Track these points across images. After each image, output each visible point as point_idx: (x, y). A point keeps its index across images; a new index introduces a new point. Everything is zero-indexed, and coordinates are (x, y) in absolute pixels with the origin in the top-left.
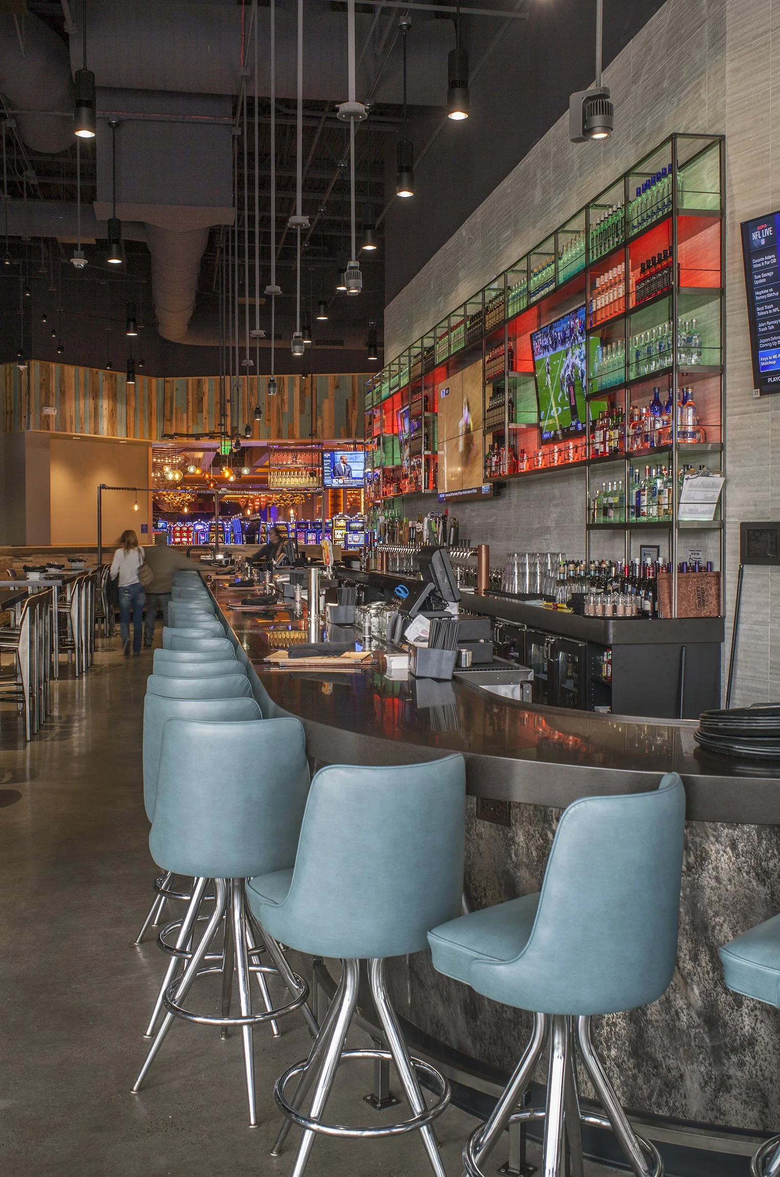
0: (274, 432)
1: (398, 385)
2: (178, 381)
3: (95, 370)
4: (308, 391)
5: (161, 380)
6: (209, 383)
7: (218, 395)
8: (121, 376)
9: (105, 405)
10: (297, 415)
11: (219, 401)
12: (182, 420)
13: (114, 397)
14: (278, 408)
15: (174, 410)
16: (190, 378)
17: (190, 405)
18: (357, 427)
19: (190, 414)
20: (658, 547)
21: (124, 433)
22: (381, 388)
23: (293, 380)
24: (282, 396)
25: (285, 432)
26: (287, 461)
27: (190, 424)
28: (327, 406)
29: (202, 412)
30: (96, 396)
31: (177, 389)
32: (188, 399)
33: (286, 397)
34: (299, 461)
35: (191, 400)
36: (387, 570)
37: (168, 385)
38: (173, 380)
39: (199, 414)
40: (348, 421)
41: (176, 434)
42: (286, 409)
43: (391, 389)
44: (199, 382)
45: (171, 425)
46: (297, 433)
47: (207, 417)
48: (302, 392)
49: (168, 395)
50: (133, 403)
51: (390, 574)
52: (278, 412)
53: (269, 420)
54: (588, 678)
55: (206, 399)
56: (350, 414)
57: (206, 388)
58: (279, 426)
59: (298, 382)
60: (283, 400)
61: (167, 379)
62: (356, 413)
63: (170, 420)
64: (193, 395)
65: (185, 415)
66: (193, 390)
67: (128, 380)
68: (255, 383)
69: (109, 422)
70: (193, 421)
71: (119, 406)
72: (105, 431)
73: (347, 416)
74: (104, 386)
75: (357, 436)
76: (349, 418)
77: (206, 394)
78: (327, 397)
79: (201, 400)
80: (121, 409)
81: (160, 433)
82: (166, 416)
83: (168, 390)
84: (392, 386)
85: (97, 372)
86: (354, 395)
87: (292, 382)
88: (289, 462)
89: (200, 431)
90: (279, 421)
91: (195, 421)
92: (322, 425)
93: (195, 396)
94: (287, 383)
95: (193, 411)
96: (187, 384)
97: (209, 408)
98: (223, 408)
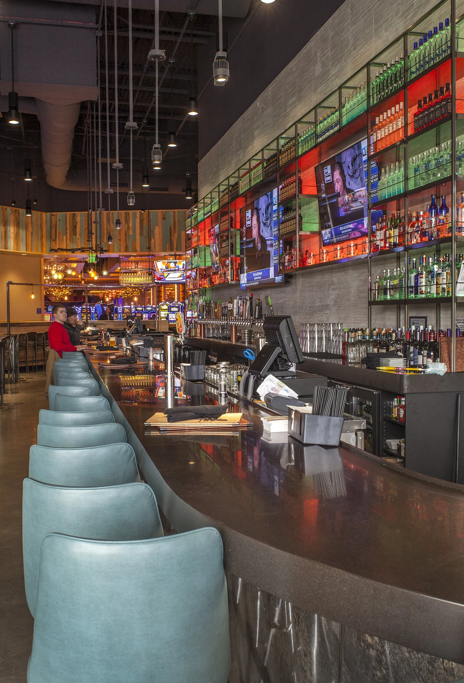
0: (123, 248)
1: (211, 211)
2: (60, 215)
3: (5, 207)
4: (145, 221)
5: (49, 214)
6: (80, 216)
7: (87, 224)
8: (22, 211)
9: (12, 230)
10: (138, 237)
11: (87, 227)
12: (63, 240)
13: (18, 225)
14: (126, 232)
15: (57, 234)
16: (68, 213)
17: (68, 230)
18: (177, 244)
19: (68, 236)
20: (426, 318)
21: (24, 248)
22: (198, 214)
23: (135, 214)
24: (128, 224)
25: (130, 248)
26: (131, 267)
27: (68, 242)
28: (157, 231)
29: (76, 235)
30: (5, 224)
31: (59, 220)
32: (66, 226)
33: (131, 225)
34: (139, 266)
35: (68, 227)
36: (204, 336)
37: (53, 217)
38: (57, 214)
39: (74, 236)
40: (171, 240)
41: (59, 249)
42: (131, 233)
43: (205, 215)
44: (74, 215)
45: (56, 243)
46: (138, 248)
47: (79, 239)
48: (141, 222)
49: (54, 224)
50: (30, 229)
51: (206, 339)
52: (126, 234)
53: (120, 240)
54: (381, 418)
55: (78, 226)
56: (172, 236)
57: (78, 219)
58: (126, 244)
59: (138, 215)
60: (128, 227)
61: (53, 213)
62: (176, 235)
63: (55, 240)
64: (70, 225)
65: (65, 237)
66: (70, 220)
67: (27, 214)
68: (111, 215)
69: (14, 241)
70: (70, 241)
71: (21, 231)
72: (11, 247)
73: (170, 237)
74: (11, 218)
75: (177, 250)
76: (172, 239)
77: (78, 224)
78: (157, 225)
79: (75, 227)
80: (22, 233)
81: (48, 249)
82: (52, 238)
83: (53, 220)
84: (205, 213)
85: (6, 209)
86: (175, 224)
87: (135, 216)
88: (133, 267)
89: (75, 247)
90: (127, 240)
91: (72, 241)
92: (154, 243)
93: (71, 224)
94: (131, 215)
95: (70, 235)
96: (66, 217)
97: (80, 233)
98: (90, 233)
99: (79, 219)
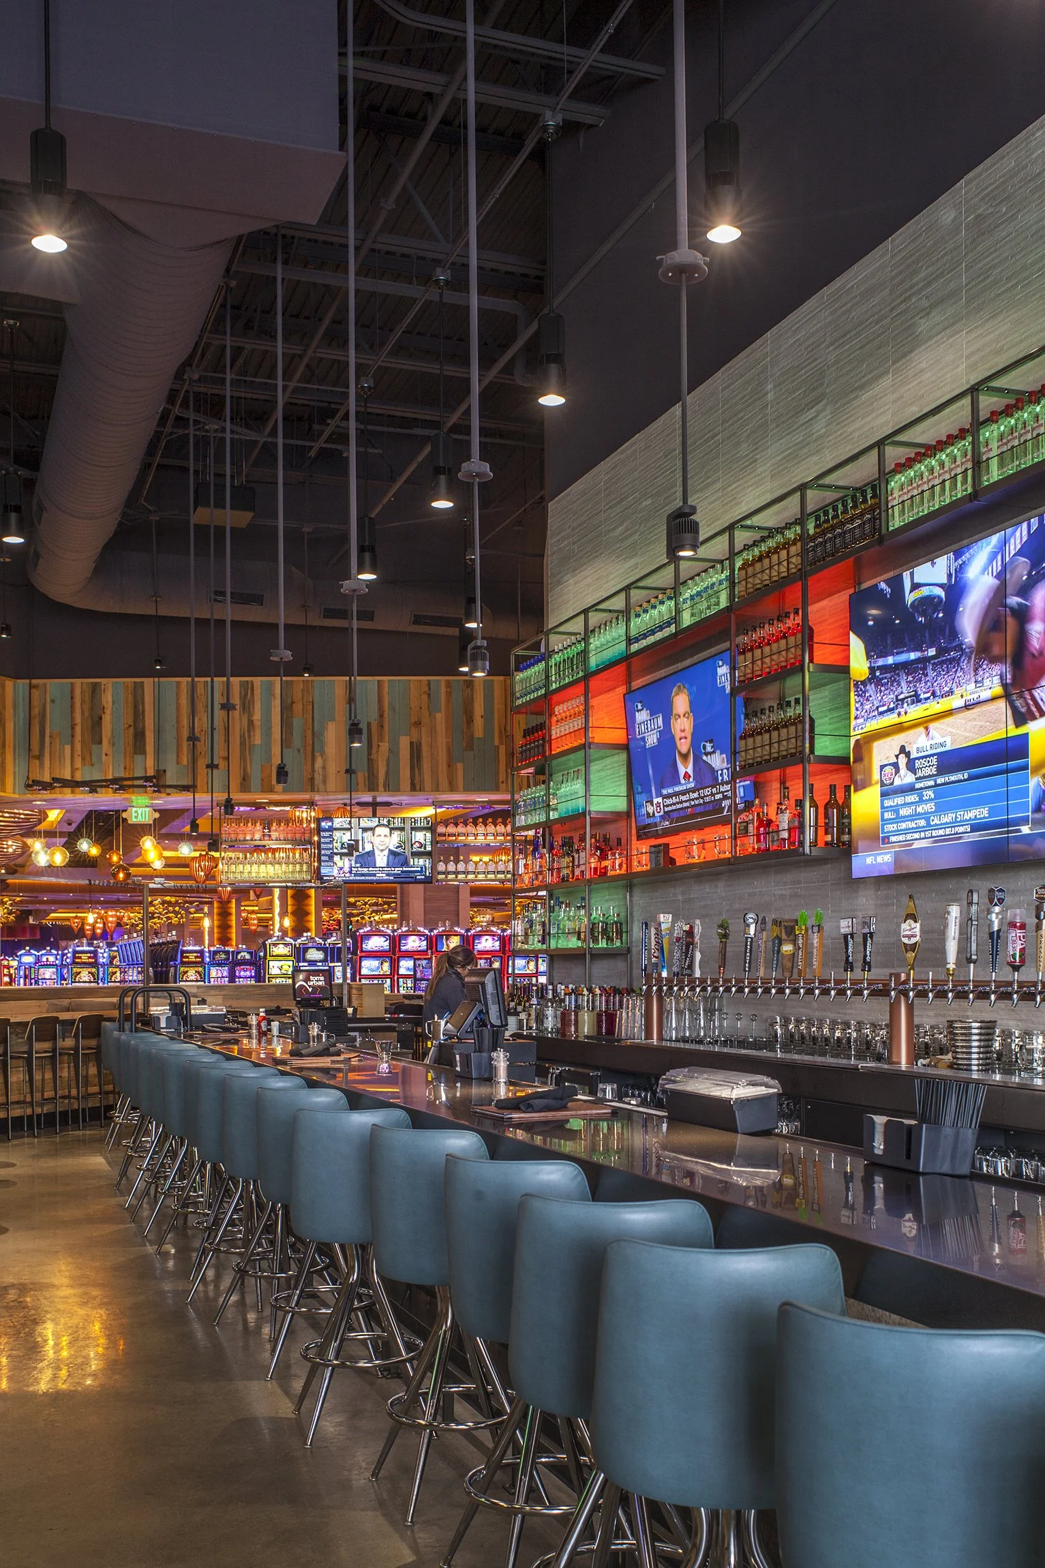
0: (234, 782)
2: (54, 686)
4: (297, 708)
5: (23, 683)
6: (113, 691)
7: (131, 711)
11: (131, 722)
12: (62, 755)
14: (242, 736)
15: (47, 739)
16: (78, 681)
17: (78, 729)
18: (387, 773)
19: (78, 746)
23: (271, 684)
24: (250, 715)
25: (254, 781)
26: (254, 834)
27: (78, 764)
28: (332, 736)
29: (100, 742)
31: (53, 701)
32: (73, 718)
33: (257, 716)
34: (274, 835)
35: (78, 719)
37: (35, 692)
38: (45, 684)
39: (94, 747)
40: (370, 762)
41: (51, 783)
42: (257, 739)
43: (629, 641)
44: (95, 688)
45: (42, 766)
47: (110, 753)
48: (287, 710)
49: (36, 711)
52: (243, 743)
55: (107, 718)
56: (374, 750)
57: (107, 699)
58: (245, 769)
59: (278, 689)
60: (251, 723)
61: (34, 682)
62: (385, 746)
63: (40, 757)
64: (83, 714)
65: (68, 748)
66: (83, 702)
68: (201, 690)
70: (83, 759)
73: (369, 754)
75: (387, 788)
76: (374, 756)
77: (108, 711)
78: (333, 719)
79: (96, 723)
81: (21, 781)
82: (33, 752)
83: (35, 702)
84: (633, 633)
86: (381, 716)
87: (268, 691)
88: (257, 836)
89: (97, 776)
90: (245, 761)
91: (88, 758)
92: (324, 768)
93: (87, 714)
94: (257, 692)
95: (83, 741)
96: (72, 691)
97: (113, 736)
98: (139, 736)
99: (110, 699)
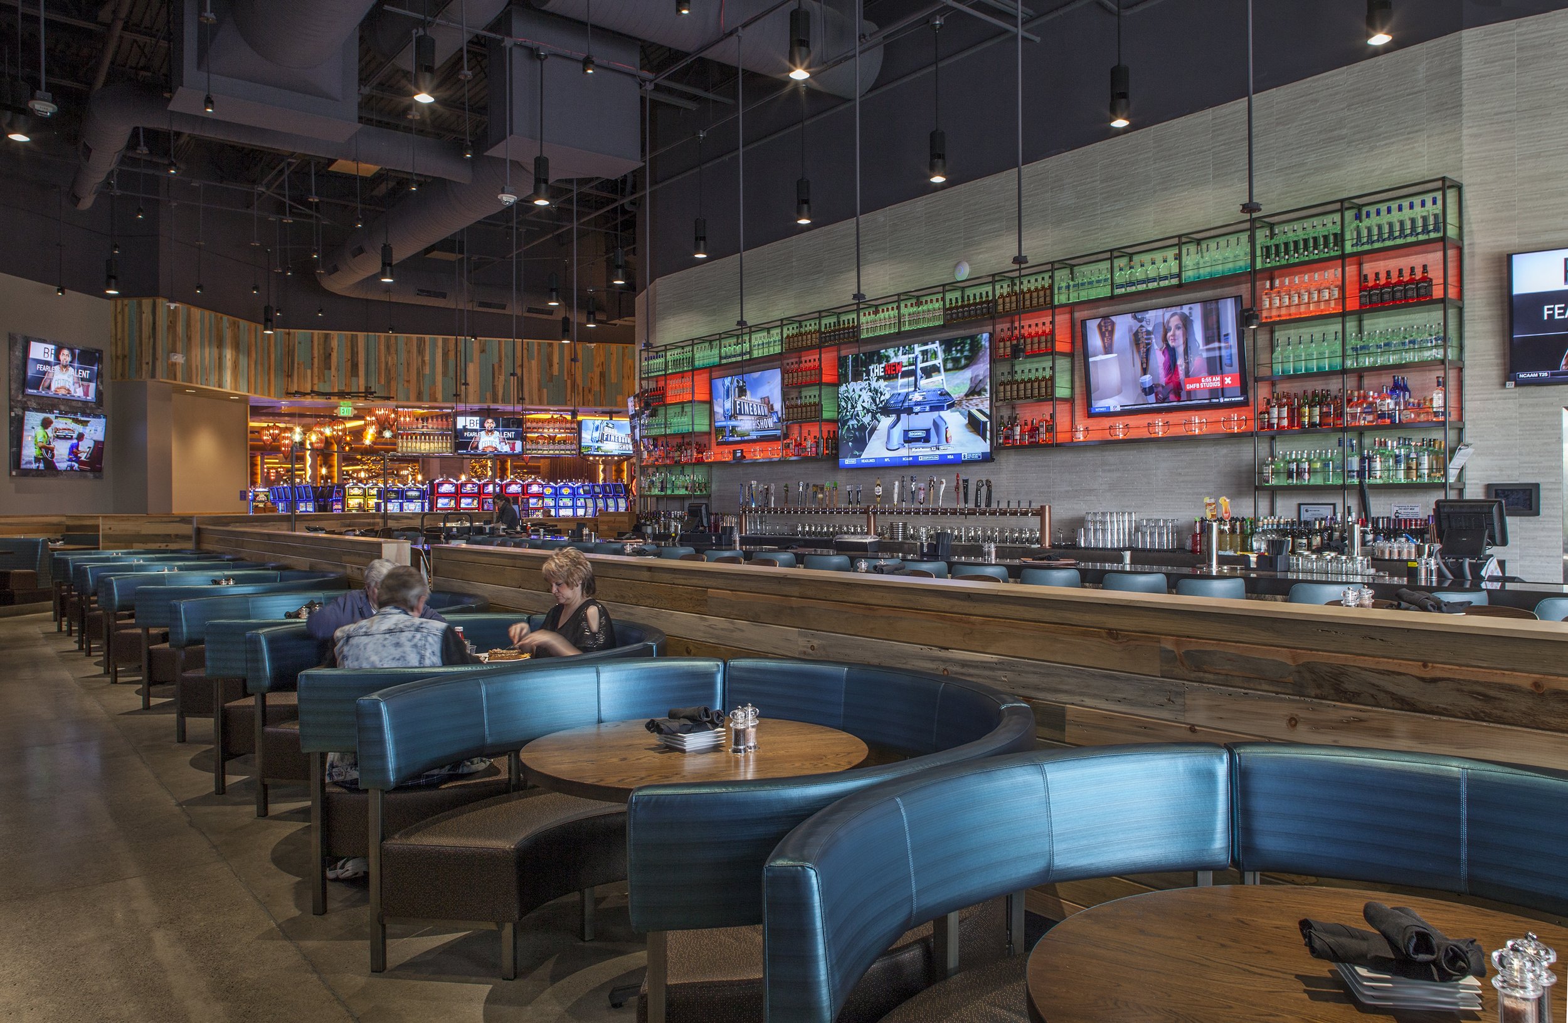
0: (413, 395)
2: (299, 334)
3: (220, 315)
4: (452, 354)
6: (337, 338)
7: (349, 351)
8: (260, 327)
9: (229, 354)
10: (439, 378)
11: (349, 357)
12: (305, 376)
13: (236, 347)
14: (418, 369)
15: (296, 365)
16: (316, 332)
17: (316, 360)
18: (504, 393)
19: (316, 370)
21: (246, 388)
23: (435, 340)
24: (423, 357)
25: (426, 396)
27: (316, 381)
28: (472, 370)
29: (330, 369)
30: (220, 345)
31: (300, 343)
32: (312, 354)
33: (427, 358)
35: (316, 355)
37: (288, 337)
38: (294, 332)
39: (326, 372)
40: (494, 386)
41: (297, 392)
42: (427, 371)
44: (327, 336)
45: (292, 381)
46: (439, 396)
47: (336, 375)
48: (445, 354)
50: (254, 355)
52: (418, 373)
53: (408, 381)
55: (334, 355)
56: (496, 380)
57: (335, 343)
58: (420, 388)
59: (440, 343)
60: (423, 362)
61: (290, 330)
62: (502, 378)
63: (291, 376)
64: (319, 351)
65: (309, 372)
66: (319, 344)
67: (266, 329)
68: (393, 341)
69: (232, 374)
70: (319, 378)
71: (241, 357)
72: (228, 387)
73: (493, 382)
74: (228, 334)
75: (504, 402)
76: (496, 383)
77: (335, 351)
78: (472, 362)
79: (328, 357)
80: (243, 361)
82: (286, 371)
85: (221, 318)
86: (500, 361)
87: (434, 344)
89: (327, 389)
90: (420, 383)
91: (322, 378)
93: (321, 351)
94: (427, 343)
95: (319, 368)
96: (312, 337)
97: (338, 366)
98: (355, 367)
99: (336, 343)
